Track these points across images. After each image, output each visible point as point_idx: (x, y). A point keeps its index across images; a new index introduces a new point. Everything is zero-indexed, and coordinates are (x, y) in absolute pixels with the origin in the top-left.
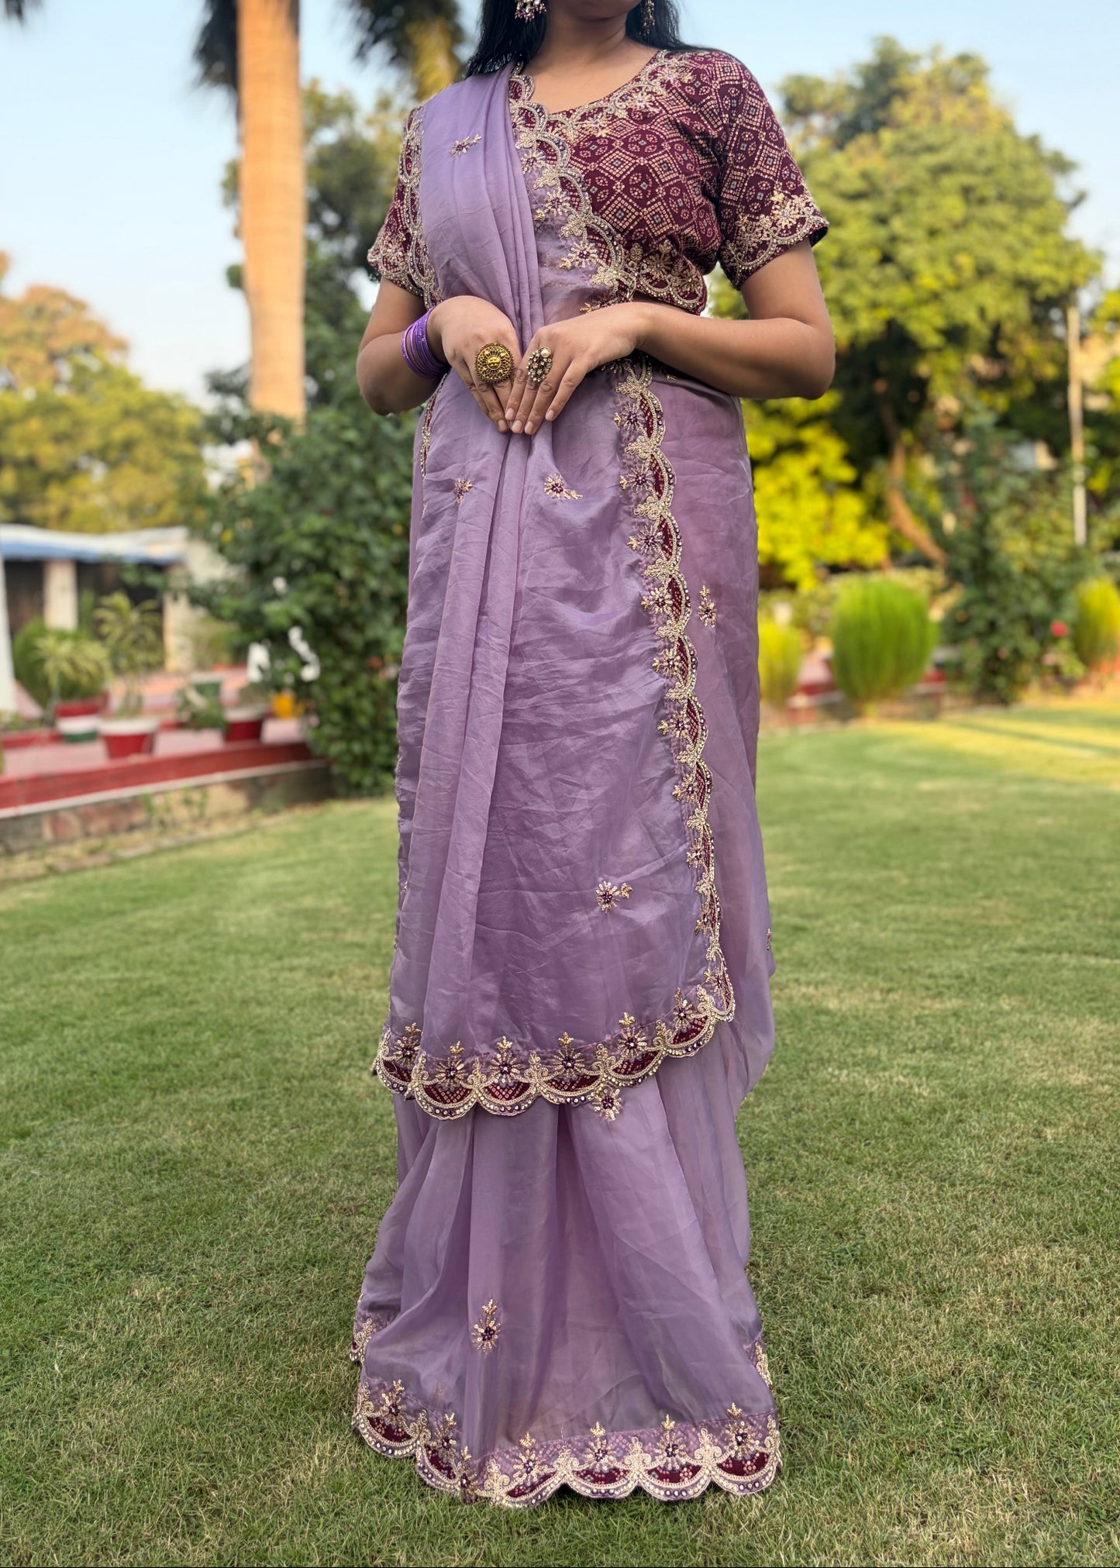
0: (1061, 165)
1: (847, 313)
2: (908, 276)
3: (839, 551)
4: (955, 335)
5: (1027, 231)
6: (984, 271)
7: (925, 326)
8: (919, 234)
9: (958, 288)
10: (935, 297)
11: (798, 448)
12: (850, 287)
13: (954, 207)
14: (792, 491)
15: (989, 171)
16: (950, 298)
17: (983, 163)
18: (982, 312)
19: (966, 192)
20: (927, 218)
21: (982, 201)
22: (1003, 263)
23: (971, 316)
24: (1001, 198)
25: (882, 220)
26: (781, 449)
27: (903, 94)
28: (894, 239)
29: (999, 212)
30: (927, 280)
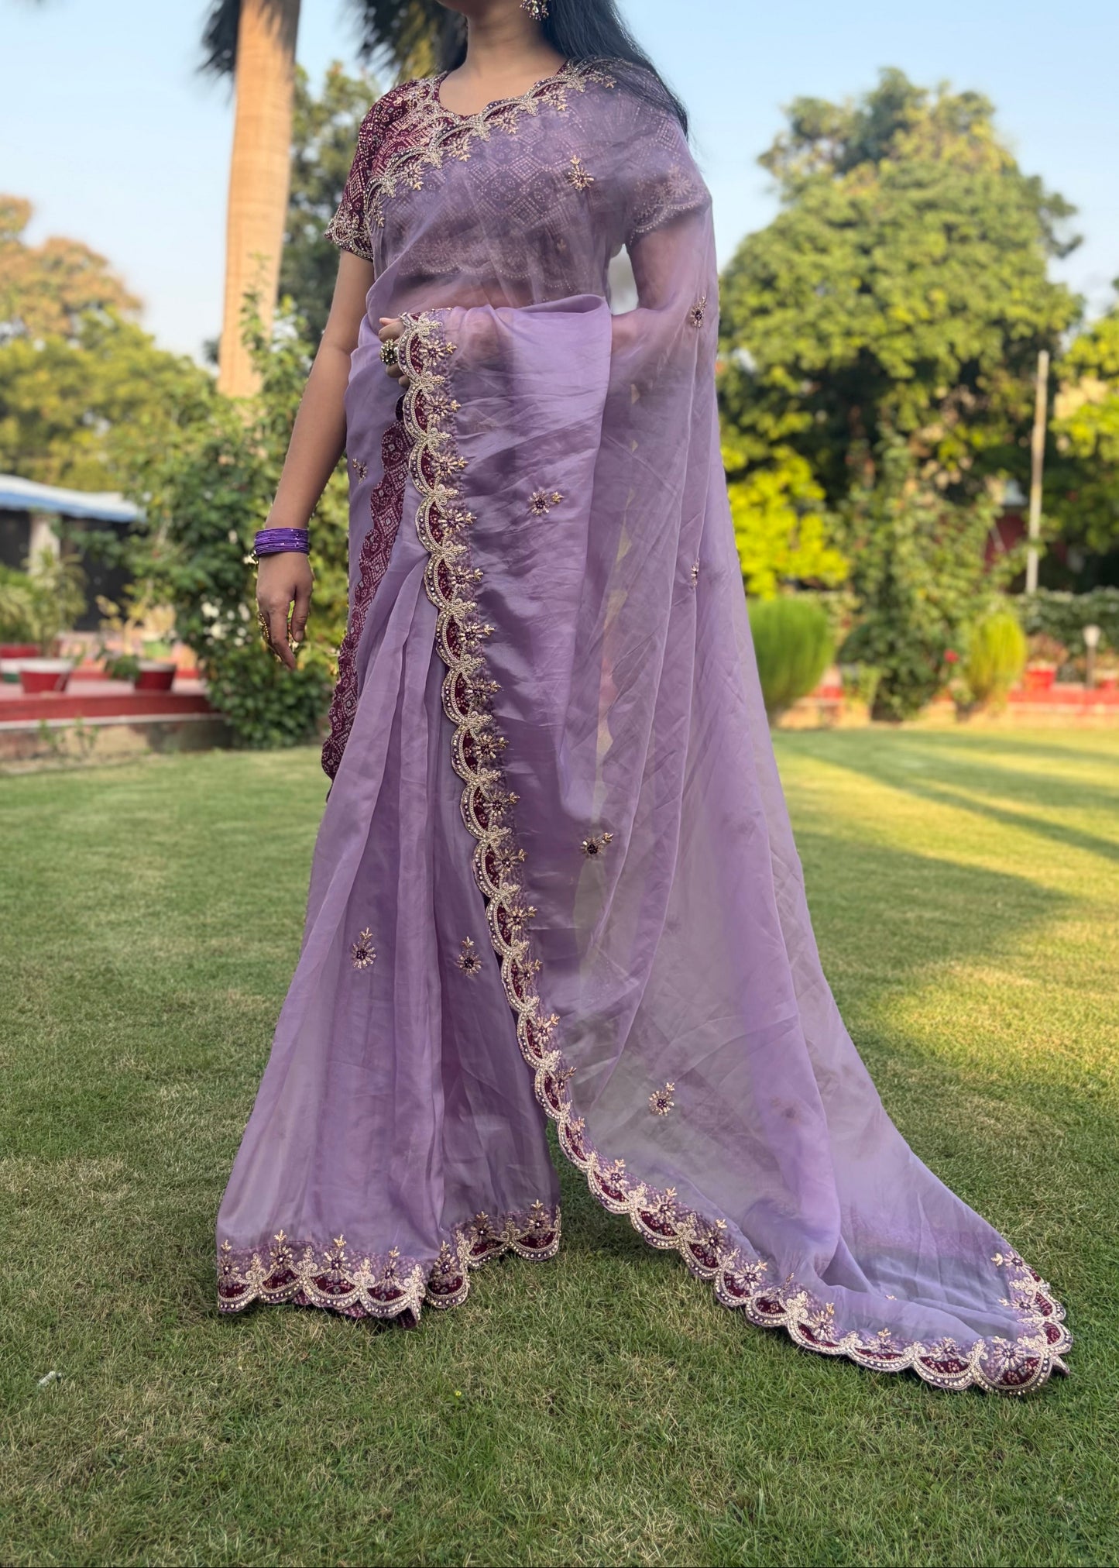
0: (1060, 208)
1: (823, 340)
2: (883, 307)
3: (801, 565)
4: (925, 369)
5: (1006, 272)
6: (957, 309)
7: (896, 357)
8: (900, 266)
9: (931, 322)
10: (908, 329)
11: (768, 464)
12: (827, 313)
13: (936, 243)
14: (762, 505)
15: (974, 211)
16: (921, 330)
17: (969, 202)
18: (952, 347)
19: (949, 229)
20: (908, 252)
21: (964, 239)
22: (977, 302)
23: (941, 351)
24: (984, 237)
25: (866, 251)
26: (753, 465)
27: (906, 126)
28: (873, 270)
29: (981, 252)
30: (901, 313)
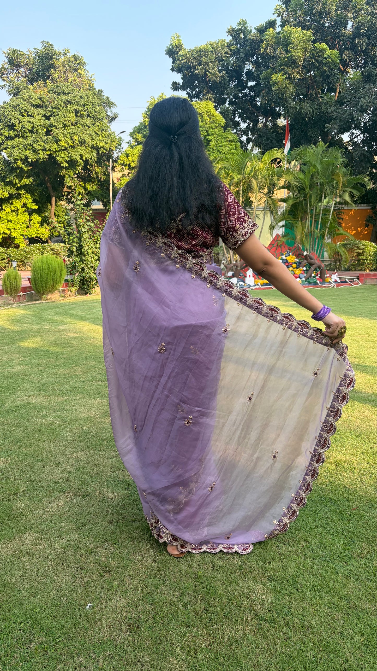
0: (110, 104)
1: (35, 151)
2: (57, 141)
3: (32, 233)
4: (72, 164)
6: (82, 143)
7: (62, 158)
8: (61, 125)
9: (73, 147)
10: (66, 149)
11: (19, 197)
12: (36, 141)
13: (73, 118)
14: (16, 211)
15: (84, 105)
16: (70, 150)
17: (82, 102)
18: (81, 156)
19: (76, 112)
20: (63, 119)
21: (81, 116)
22: (89, 141)
23: (78, 158)
24: (88, 116)
25: (48, 118)
26: (11, 197)
28: (51, 126)
29: (88, 121)
30: (63, 143)
